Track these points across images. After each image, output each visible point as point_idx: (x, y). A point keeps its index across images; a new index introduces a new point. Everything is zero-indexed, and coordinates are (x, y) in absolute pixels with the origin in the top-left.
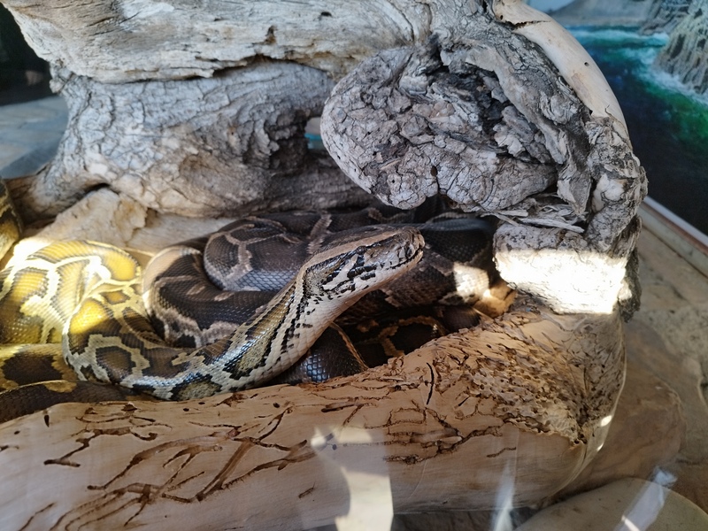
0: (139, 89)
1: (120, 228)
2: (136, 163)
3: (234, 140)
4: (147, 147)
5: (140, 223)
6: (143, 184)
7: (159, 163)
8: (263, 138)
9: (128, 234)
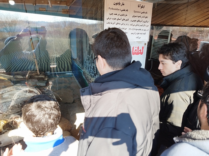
0: (5, 103)
1: (3, 118)
2: (5, 111)
3: (16, 106)
4: (7, 109)
5: (5, 117)
6: (6, 113)
7: (8, 110)
8: (20, 105)
9: (4, 118)
